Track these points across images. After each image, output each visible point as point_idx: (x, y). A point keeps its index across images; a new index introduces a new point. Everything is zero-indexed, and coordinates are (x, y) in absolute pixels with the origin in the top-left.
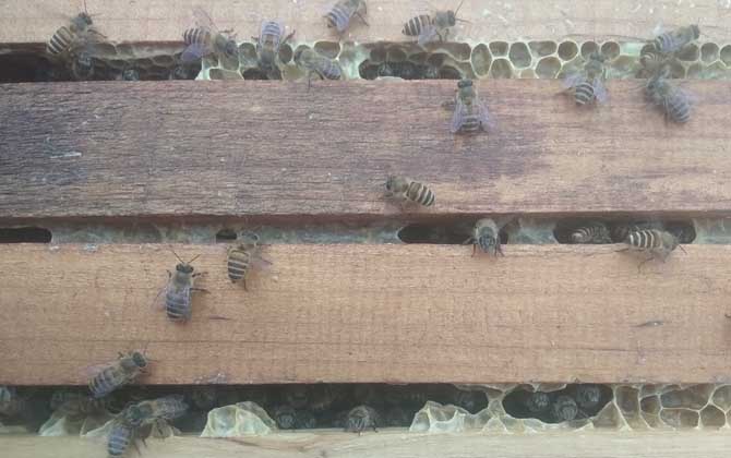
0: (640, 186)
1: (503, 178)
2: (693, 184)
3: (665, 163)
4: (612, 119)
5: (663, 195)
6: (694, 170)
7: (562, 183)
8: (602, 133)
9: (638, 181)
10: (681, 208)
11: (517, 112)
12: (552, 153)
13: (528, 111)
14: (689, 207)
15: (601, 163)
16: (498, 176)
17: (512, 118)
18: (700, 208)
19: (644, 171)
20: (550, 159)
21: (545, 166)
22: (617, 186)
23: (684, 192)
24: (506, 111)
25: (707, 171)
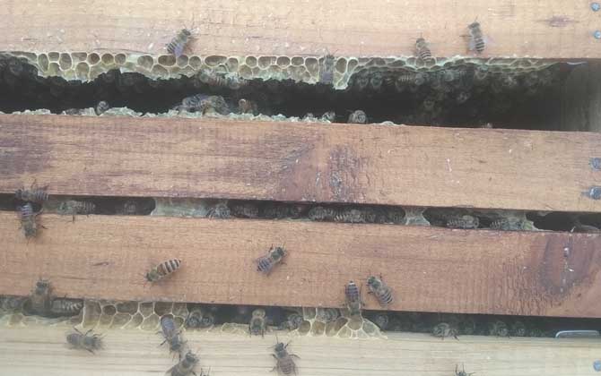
0: (107, 181)
1: (26, 173)
2: (138, 180)
3: (124, 167)
4: (94, 140)
5: (120, 187)
6: (140, 172)
7: (60, 177)
8: (87, 148)
9: (105, 178)
10: (130, 195)
11: (37, 134)
12: (56, 159)
13: (44, 134)
14: (135, 194)
15: (84, 166)
16: (22, 172)
17: (34, 138)
18: (141, 195)
19: (109, 172)
20: (54, 163)
21: (50, 167)
22: (92, 180)
23: (132, 186)
24: (31, 133)
25: (148, 173)
